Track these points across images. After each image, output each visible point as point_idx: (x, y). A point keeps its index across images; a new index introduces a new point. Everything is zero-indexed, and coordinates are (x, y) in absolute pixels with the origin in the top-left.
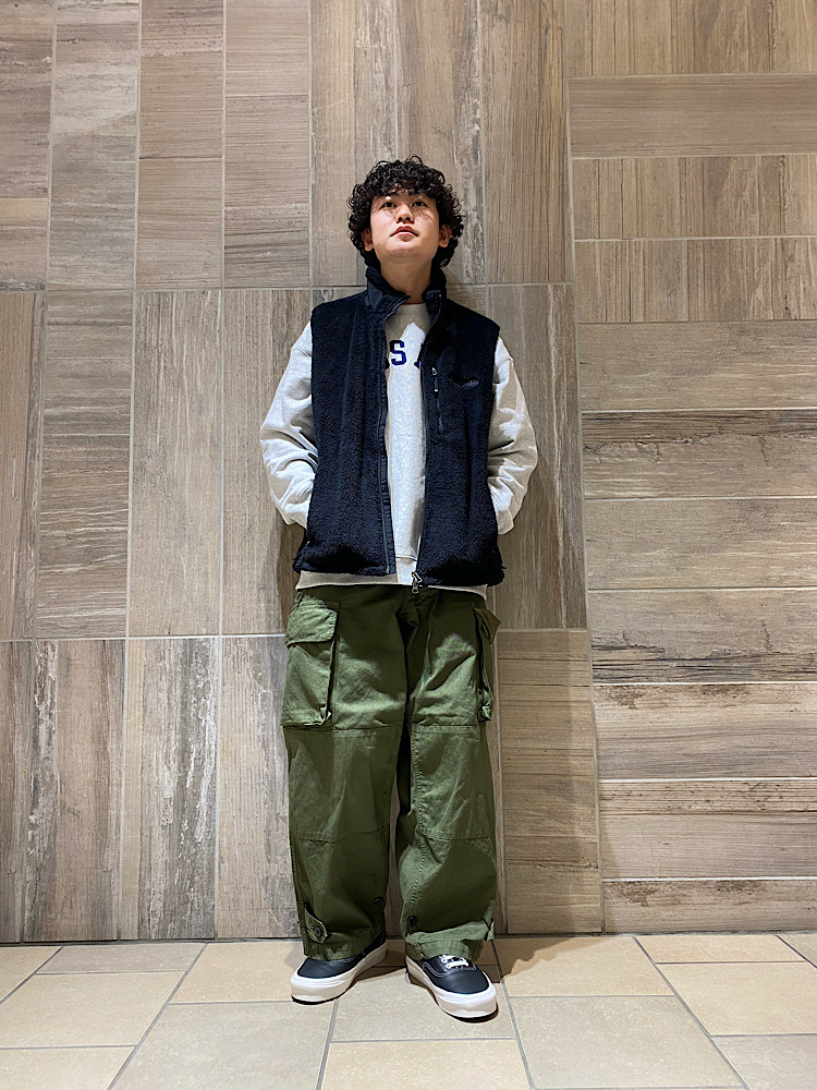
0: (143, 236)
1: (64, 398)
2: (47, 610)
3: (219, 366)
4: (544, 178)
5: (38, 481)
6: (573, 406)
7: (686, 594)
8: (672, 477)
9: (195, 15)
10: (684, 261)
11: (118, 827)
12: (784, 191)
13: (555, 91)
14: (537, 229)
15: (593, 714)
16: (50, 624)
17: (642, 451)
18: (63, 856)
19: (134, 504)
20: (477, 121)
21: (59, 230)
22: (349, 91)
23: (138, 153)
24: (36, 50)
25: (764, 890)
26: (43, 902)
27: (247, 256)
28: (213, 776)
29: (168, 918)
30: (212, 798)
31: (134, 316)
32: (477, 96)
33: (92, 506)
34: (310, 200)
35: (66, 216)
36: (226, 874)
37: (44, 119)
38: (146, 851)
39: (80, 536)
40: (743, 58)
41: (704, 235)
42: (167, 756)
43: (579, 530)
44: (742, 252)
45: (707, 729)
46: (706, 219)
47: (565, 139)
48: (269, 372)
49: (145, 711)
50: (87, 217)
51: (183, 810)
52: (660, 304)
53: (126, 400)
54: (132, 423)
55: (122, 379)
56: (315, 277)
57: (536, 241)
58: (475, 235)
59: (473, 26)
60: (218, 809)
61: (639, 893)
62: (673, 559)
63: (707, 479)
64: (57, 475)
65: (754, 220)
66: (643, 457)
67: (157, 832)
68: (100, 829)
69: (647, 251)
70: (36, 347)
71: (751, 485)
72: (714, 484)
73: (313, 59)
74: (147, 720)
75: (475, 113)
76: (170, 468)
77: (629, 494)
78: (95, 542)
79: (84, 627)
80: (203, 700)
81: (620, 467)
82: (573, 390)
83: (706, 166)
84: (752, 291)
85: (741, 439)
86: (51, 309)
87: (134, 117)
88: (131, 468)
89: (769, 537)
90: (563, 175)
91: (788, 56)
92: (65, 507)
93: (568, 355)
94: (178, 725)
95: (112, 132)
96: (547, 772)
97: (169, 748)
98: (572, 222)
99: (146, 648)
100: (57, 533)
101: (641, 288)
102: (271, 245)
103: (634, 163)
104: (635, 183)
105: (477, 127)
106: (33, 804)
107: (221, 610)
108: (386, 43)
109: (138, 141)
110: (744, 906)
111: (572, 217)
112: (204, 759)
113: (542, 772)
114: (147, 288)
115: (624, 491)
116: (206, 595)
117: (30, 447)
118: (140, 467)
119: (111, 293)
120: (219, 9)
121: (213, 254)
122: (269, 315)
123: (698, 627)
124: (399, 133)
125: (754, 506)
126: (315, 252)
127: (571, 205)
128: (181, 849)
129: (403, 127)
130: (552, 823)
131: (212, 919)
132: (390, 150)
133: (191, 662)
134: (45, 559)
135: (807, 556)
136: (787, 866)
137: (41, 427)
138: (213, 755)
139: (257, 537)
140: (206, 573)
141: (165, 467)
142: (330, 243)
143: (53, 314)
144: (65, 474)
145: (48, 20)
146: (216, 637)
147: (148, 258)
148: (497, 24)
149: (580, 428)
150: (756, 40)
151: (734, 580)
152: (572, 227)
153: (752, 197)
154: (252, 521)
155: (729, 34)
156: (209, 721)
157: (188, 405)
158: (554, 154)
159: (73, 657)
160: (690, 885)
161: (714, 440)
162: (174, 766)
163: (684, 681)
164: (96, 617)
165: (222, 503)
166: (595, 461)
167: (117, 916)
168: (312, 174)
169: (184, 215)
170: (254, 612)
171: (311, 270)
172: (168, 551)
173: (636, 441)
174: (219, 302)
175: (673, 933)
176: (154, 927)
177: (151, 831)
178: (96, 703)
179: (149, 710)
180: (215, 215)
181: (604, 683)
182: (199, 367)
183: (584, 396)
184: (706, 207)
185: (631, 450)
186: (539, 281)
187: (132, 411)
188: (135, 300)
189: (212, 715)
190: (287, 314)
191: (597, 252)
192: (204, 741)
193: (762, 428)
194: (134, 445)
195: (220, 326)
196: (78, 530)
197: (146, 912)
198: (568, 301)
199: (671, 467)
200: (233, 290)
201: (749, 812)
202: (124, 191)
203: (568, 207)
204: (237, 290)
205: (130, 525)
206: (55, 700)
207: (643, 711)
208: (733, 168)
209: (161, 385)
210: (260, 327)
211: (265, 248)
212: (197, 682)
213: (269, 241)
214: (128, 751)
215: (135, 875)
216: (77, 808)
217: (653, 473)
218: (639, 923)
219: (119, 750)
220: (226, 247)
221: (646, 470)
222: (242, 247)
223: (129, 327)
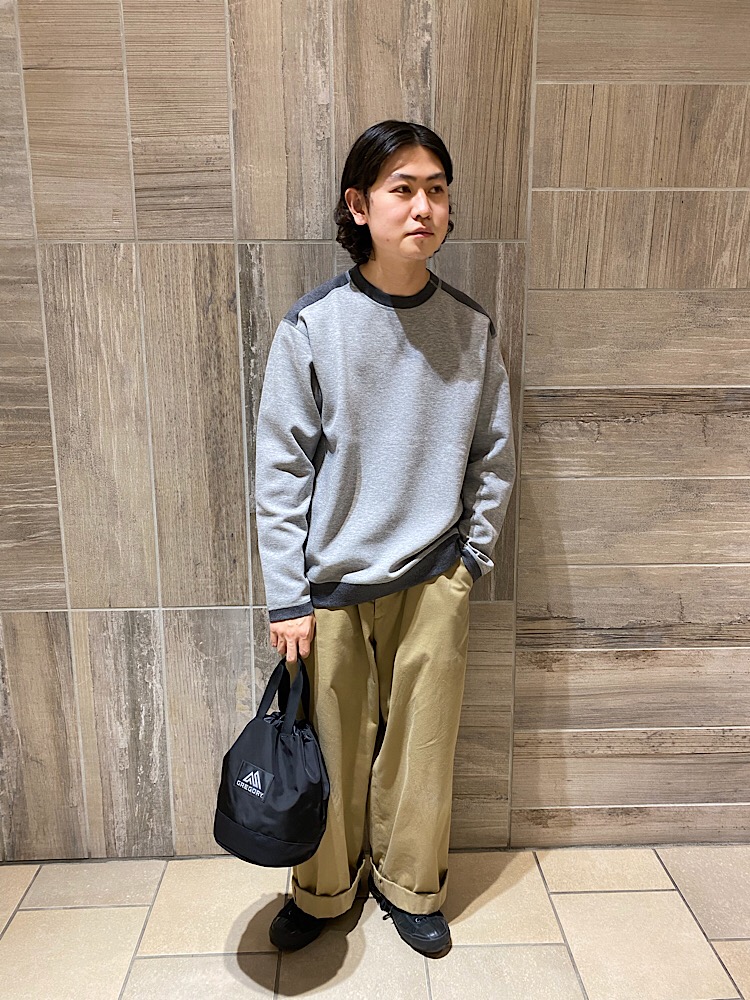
0: (38, 172)
3: (139, 332)
4: (503, 107)
6: (516, 382)
7: (610, 570)
8: (610, 457)
10: (650, 217)
11: (79, 772)
14: (490, 173)
15: (514, 676)
17: (582, 429)
18: (32, 797)
19: (62, 481)
20: (427, 28)
25: (648, 814)
26: (19, 831)
27: (161, 201)
28: (163, 730)
29: (132, 842)
30: (163, 748)
31: (39, 273)
33: (18, 482)
34: (231, 131)
36: (181, 808)
38: (107, 790)
39: (10, 513)
41: (676, 185)
42: (118, 714)
43: (513, 509)
44: (714, 207)
45: (616, 688)
46: (681, 166)
47: (530, 57)
48: (194, 340)
49: (94, 674)
51: (138, 758)
52: (618, 269)
53: (41, 370)
54: (50, 395)
55: (34, 347)
56: (239, 228)
57: (489, 189)
60: (169, 759)
61: (539, 818)
62: (602, 538)
63: (644, 459)
65: (732, 168)
66: (583, 436)
67: (115, 775)
68: (62, 774)
69: (610, 204)
71: (687, 466)
72: (652, 464)
74: (96, 683)
75: (426, 17)
76: (95, 443)
77: (566, 473)
78: (26, 519)
79: (25, 600)
80: (148, 666)
81: (559, 446)
82: (517, 363)
83: (689, 97)
84: (718, 254)
85: (684, 418)
87: (11, 11)
88: (55, 444)
89: (697, 517)
90: (524, 105)
93: (515, 326)
94: (126, 688)
97: (119, 706)
98: (531, 166)
99: (89, 620)
101: (600, 250)
102: (188, 187)
103: (607, 91)
104: (605, 117)
105: (427, 38)
107: (159, 584)
109: (19, 44)
110: (629, 826)
111: (531, 156)
112: (153, 716)
113: (464, 724)
114: (50, 238)
115: (562, 471)
116: (142, 570)
118: (64, 443)
119: (11, 244)
121: (122, 198)
122: (191, 274)
123: (619, 600)
124: (335, 42)
125: (687, 486)
126: (239, 198)
127: (531, 144)
128: (138, 788)
129: (340, 34)
130: (471, 766)
131: (171, 841)
132: (324, 64)
133: (134, 632)
135: (731, 535)
136: (668, 798)
139: (190, 514)
140: (142, 549)
141: (90, 443)
142: (255, 187)
146: (156, 609)
147: (48, 202)
149: (522, 406)
151: (658, 557)
152: (531, 172)
153: (735, 139)
154: (184, 498)
156: (155, 684)
157: (108, 376)
158: (516, 76)
159: (18, 628)
160: (587, 812)
161: (656, 419)
162: (126, 722)
163: (600, 648)
164: (39, 591)
165: (153, 480)
166: (534, 439)
167: (86, 841)
168: (232, 96)
169: (84, 146)
170: (193, 586)
171: (235, 220)
172: (101, 527)
173: (577, 419)
174: (134, 258)
175: (567, 847)
176: (120, 848)
177: (110, 775)
178: (46, 668)
179: (98, 675)
180: (120, 148)
181: (527, 650)
182: (117, 334)
183: (529, 370)
184: (682, 151)
185: (571, 428)
186: (489, 238)
187: (49, 382)
188: (38, 253)
189: (158, 679)
190: (211, 272)
191: (556, 205)
192: (153, 701)
193: (707, 407)
194: (55, 419)
195: (137, 286)
196: (7, 506)
197: (112, 838)
198: (519, 263)
199: (610, 447)
200: (149, 243)
201: (644, 755)
202: (9, 113)
203: (527, 147)
204: (152, 243)
205: (60, 502)
206: (6, 666)
207: (559, 674)
208: (719, 100)
209: (77, 354)
210: (181, 288)
211: (181, 192)
212: (141, 650)
213: (186, 183)
214: (81, 709)
215: (99, 809)
216: (40, 757)
217: (592, 453)
218: (540, 840)
219: (73, 708)
220: (136, 191)
221: (585, 450)
222: (155, 189)
223: (35, 286)
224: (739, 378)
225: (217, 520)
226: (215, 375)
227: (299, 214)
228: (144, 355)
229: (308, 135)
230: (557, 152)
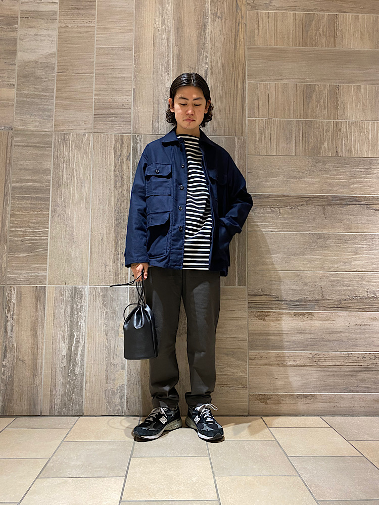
0: (57, 108)
1: (21, 179)
2: (11, 272)
3: (90, 167)
4: (235, 90)
5: (8, 216)
7: (289, 273)
8: (285, 223)
9: (83, 9)
10: (294, 129)
11: (42, 367)
12: (338, 101)
13: (241, 52)
14: (231, 112)
15: (248, 323)
16: (12, 279)
17: (273, 211)
18: (17, 380)
19: (51, 227)
20: (207, 63)
21: (20, 104)
22: (151, 47)
23: (56, 70)
24: (11, 21)
25: (316, 398)
26: (8, 399)
27: (103, 119)
28: (84, 346)
29: (63, 406)
30: (83, 356)
31: (53, 144)
32: (207, 52)
33: (32, 227)
34: (132, 95)
35: (23, 97)
36: (88, 388)
37: (14, 53)
38: (54, 378)
39: (27, 240)
40: (323, 41)
41: (303, 118)
42: (63, 337)
43: (245, 245)
44: (319, 126)
45: (295, 330)
46: (305, 111)
47: (245, 73)
48: (112, 171)
49: (54, 317)
50: (32, 98)
51: (70, 360)
52: (283, 148)
53: (48, 181)
54: (51, 191)
55: (47, 172)
56: (133, 129)
57: (231, 117)
59: (207, 20)
60: (85, 361)
61: (264, 399)
62: (284, 258)
63: (300, 224)
64: (17, 213)
65: (325, 112)
66: (273, 214)
67: (59, 370)
68: (33, 368)
69: (278, 124)
70: (8, 156)
71: (318, 228)
72: (303, 226)
73: (135, 31)
74: (55, 322)
75: (206, 60)
76: (67, 212)
77: (267, 229)
78: (33, 243)
79: (28, 281)
80: (80, 313)
81: (263, 218)
83: (305, 88)
84: (322, 144)
85: (315, 207)
86: (15, 139)
87: (55, 54)
89: (325, 250)
90: (243, 89)
91: (342, 40)
92: (20, 227)
93: (243, 168)
94: (69, 324)
95: (45, 60)
96: (227, 347)
97: (64, 334)
98: (247, 110)
99: (55, 291)
100: (16, 239)
101: (275, 141)
102: (114, 114)
103: (274, 85)
104: (274, 94)
105: (207, 66)
106: (4, 357)
107: (89, 274)
108: (168, 27)
109: (56, 65)
110: (307, 405)
111: (247, 108)
112: (80, 339)
113: (225, 347)
114: (59, 131)
115: (264, 228)
116: (82, 268)
117: (5, 201)
118: (54, 211)
119: (43, 133)
120: (94, 7)
121: (88, 117)
122: (113, 146)
123: (294, 287)
124: (173, 67)
125: (319, 237)
126: (134, 118)
127: (247, 102)
128: (69, 377)
129: (175, 64)
130: (229, 369)
131: (82, 407)
132: (168, 74)
133: (75, 297)
134: (11, 250)
135: (341, 258)
136: (327, 388)
137: (10, 191)
138: (84, 337)
139: (105, 243)
140: (82, 258)
141: (65, 211)
142: (140, 115)
143: (16, 141)
144: (21, 213)
145: (16, 8)
146: (86, 286)
147: (60, 118)
148: (217, 20)
150: (329, 33)
151: (310, 268)
152: (247, 112)
153: (324, 102)
154: (103, 236)
155: (317, 30)
156: (82, 323)
157: (76, 184)
158: (240, 80)
159: (23, 293)
160: (286, 396)
161: (303, 208)
162: (67, 342)
163: (287, 310)
164: (35, 276)
165: (90, 228)
167: (40, 405)
168: (133, 83)
169: (76, 99)
170: (103, 276)
171: (132, 126)
172: (66, 248)
173: (270, 207)
174: (91, 139)
175: (277, 416)
176: (56, 410)
177: (56, 369)
178: (33, 314)
179: (56, 317)
180: (90, 100)
181: (253, 310)
182: (81, 168)
183: (249, 187)
184: (305, 106)
185: (268, 211)
186: (231, 136)
187: (51, 186)
188: (53, 136)
189: (84, 320)
190: (121, 145)
191: (257, 124)
192: (80, 331)
193: (324, 203)
194: (52, 201)
195: (91, 149)
196: (26, 238)
197: (53, 404)
198: (243, 145)
199: (285, 219)
200: (97, 134)
201: (312, 366)
202: (49, 87)
203: (245, 103)
204: (99, 134)
205: (49, 236)
206: (15, 312)
207: (269, 322)
208: (317, 89)
209: (64, 175)
210: (109, 151)
211: (111, 116)
212: (77, 306)
213: (113, 113)
214: (46, 334)
215: (49, 388)
216: (24, 359)
217: (277, 221)
218: (264, 411)
219: (43, 334)
220: (94, 115)
221: (274, 220)
222: (101, 114)
223: (50, 149)
224: (336, 192)
225: (116, 246)
226: (120, 184)
227: (157, 125)
229: (162, 97)
230: (256, 106)
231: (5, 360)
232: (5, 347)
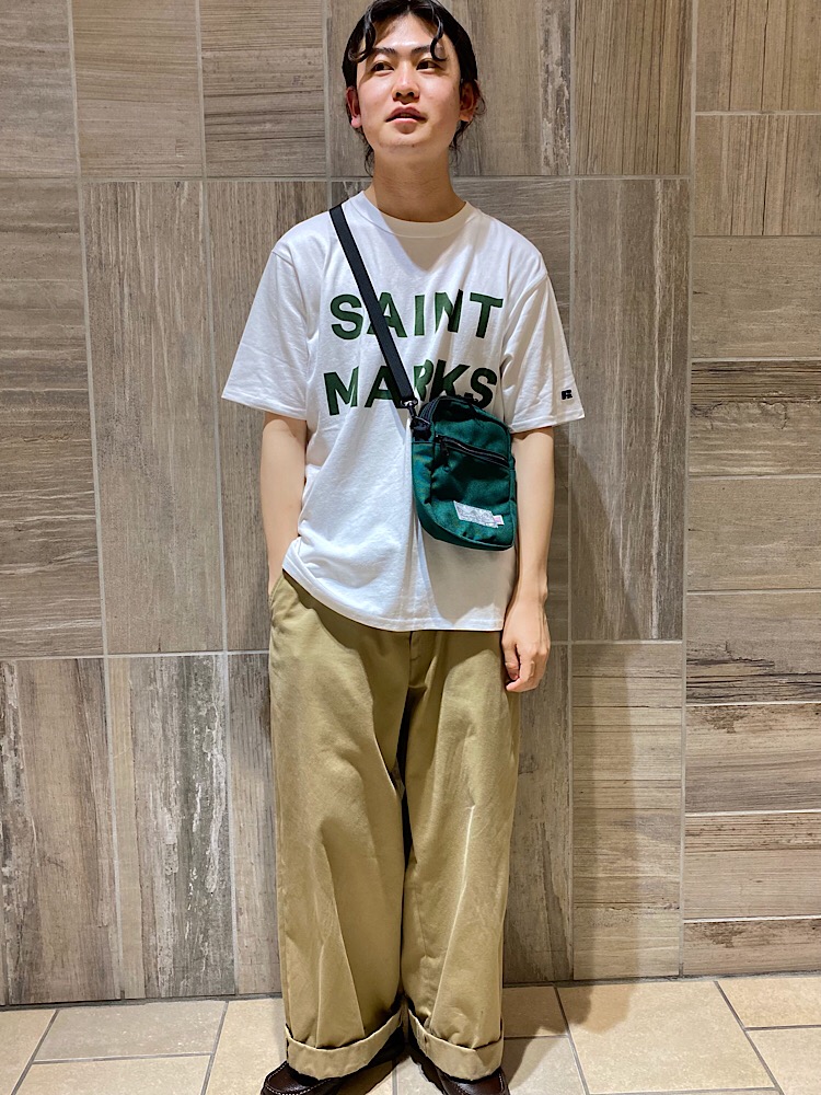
0: (85, 95)
3: (206, 293)
4: (658, 14)
6: (680, 354)
7: (806, 595)
8: (802, 448)
11: (112, 878)
14: (644, 93)
15: (684, 739)
17: (765, 413)
18: (48, 913)
19: (101, 485)
26: (29, 963)
27: (236, 129)
28: (225, 819)
29: (180, 975)
30: (224, 843)
31: (81, 219)
33: (45, 487)
34: (325, 43)
36: (244, 926)
38: (148, 904)
39: (33, 527)
42: (166, 797)
43: (679, 517)
45: (817, 754)
49: (135, 743)
51: (190, 857)
52: (804, 209)
53: (79, 342)
54: (90, 373)
55: (71, 311)
56: (333, 162)
57: (642, 113)
58: (558, 103)
60: (233, 857)
61: (723, 933)
62: (793, 553)
66: (766, 421)
67: (160, 882)
68: (89, 881)
69: (792, 131)
74: (139, 755)
76: (146, 435)
77: (746, 469)
78: (53, 535)
79: (48, 644)
80: (208, 730)
81: (736, 435)
82: (681, 330)
88: (94, 436)
92: (8, 488)
93: (678, 279)
94: (177, 760)
96: (626, 806)
97: (168, 787)
98: (694, 85)
99: (131, 669)
100: (3, 523)
101: (780, 188)
102: (271, 112)
104: (783, 26)
106: (5, 854)
107: (224, 620)
111: (694, 77)
112: (212, 799)
113: (620, 806)
114: (96, 176)
115: (740, 467)
116: (203, 602)
118: (106, 435)
119: (46, 184)
121: (188, 125)
122: (272, 219)
126: (333, 124)
127: (694, 59)
128: (190, 900)
130: (629, 862)
131: (232, 974)
133: (189, 685)
138: (223, 794)
140: (203, 574)
141: (139, 434)
144: (5, 444)
146: (220, 654)
147: (95, 131)
149: (688, 383)
152: (693, 93)
156: (216, 755)
157: (165, 348)
159: (38, 681)
160: (782, 925)
162: (176, 808)
163: (794, 699)
164: (67, 631)
165: (219, 483)
166: (705, 426)
167: (119, 974)
168: (327, 2)
169: (142, 63)
171: (328, 152)
172: (151, 545)
173: (759, 400)
174: (201, 199)
175: (758, 974)
176: (163, 985)
177: (153, 882)
178: (73, 736)
179: (140, 743)
180: (188, 64)
181: (701, 704)
182: (177, 294)
183: (696, 338)
185: (751, 411)
186: (644, 172)
187: (89, 357)
188: (81, 193)
189: (220, 748)
191: (725, 131)
192: (212, 778)
194: (96, 405)
195: (204, 234)
196: (29, 519)
197: (153, 969)
198: (681, 204)
199: (801, 436)
200: (219, 181)
202: (51, 23)
203: (689, 55)
204: (225, 181)
205: (98, 512)
206: (20, 733)
207: (744, 735)
209: (126, 320)
211: (260, 118)
212: (199, 709)
213: (269, 108)
214: (117, 791)
215: (137, 929)
216: (60, 857)
217: (778, 443)
218: (722, 965)
219: (106, 790)
220: (206, 116)
221: (769, 439)
222: (229, 115)
223: (75, 235)
228: (212, 323)
230: (725, 67)
231: (7, 862)
232: (5, 828)
